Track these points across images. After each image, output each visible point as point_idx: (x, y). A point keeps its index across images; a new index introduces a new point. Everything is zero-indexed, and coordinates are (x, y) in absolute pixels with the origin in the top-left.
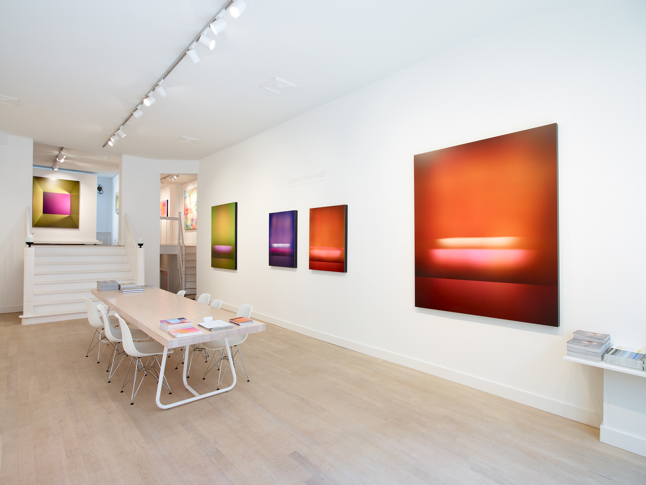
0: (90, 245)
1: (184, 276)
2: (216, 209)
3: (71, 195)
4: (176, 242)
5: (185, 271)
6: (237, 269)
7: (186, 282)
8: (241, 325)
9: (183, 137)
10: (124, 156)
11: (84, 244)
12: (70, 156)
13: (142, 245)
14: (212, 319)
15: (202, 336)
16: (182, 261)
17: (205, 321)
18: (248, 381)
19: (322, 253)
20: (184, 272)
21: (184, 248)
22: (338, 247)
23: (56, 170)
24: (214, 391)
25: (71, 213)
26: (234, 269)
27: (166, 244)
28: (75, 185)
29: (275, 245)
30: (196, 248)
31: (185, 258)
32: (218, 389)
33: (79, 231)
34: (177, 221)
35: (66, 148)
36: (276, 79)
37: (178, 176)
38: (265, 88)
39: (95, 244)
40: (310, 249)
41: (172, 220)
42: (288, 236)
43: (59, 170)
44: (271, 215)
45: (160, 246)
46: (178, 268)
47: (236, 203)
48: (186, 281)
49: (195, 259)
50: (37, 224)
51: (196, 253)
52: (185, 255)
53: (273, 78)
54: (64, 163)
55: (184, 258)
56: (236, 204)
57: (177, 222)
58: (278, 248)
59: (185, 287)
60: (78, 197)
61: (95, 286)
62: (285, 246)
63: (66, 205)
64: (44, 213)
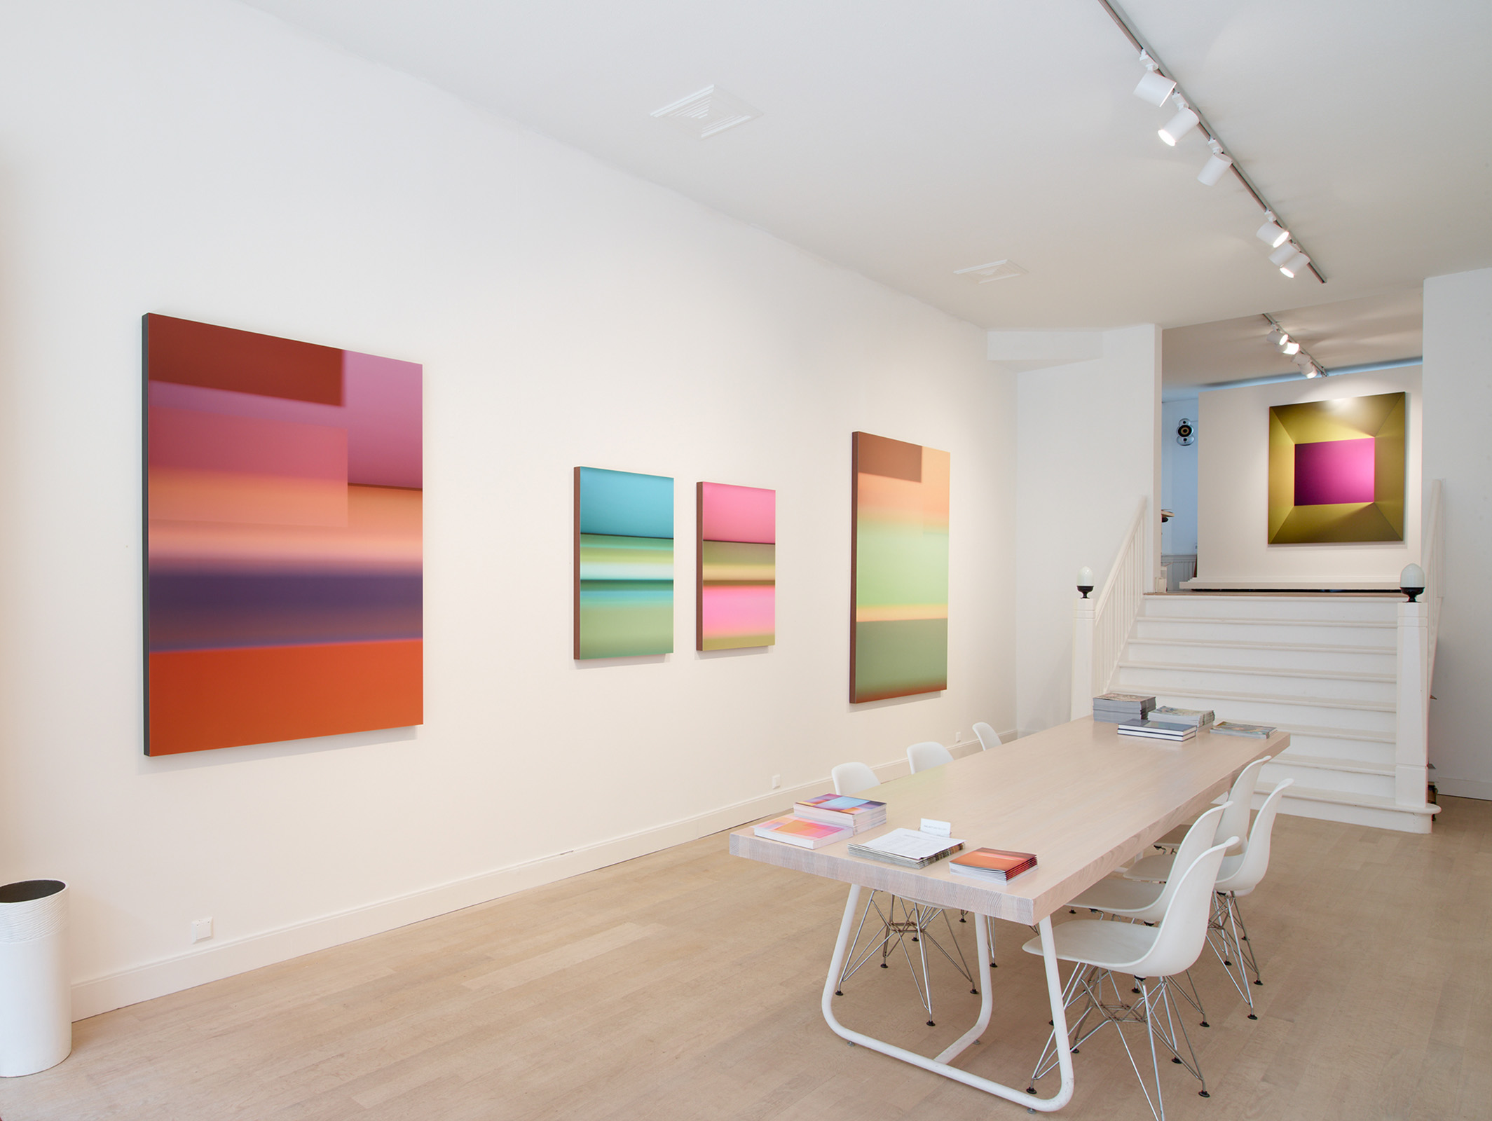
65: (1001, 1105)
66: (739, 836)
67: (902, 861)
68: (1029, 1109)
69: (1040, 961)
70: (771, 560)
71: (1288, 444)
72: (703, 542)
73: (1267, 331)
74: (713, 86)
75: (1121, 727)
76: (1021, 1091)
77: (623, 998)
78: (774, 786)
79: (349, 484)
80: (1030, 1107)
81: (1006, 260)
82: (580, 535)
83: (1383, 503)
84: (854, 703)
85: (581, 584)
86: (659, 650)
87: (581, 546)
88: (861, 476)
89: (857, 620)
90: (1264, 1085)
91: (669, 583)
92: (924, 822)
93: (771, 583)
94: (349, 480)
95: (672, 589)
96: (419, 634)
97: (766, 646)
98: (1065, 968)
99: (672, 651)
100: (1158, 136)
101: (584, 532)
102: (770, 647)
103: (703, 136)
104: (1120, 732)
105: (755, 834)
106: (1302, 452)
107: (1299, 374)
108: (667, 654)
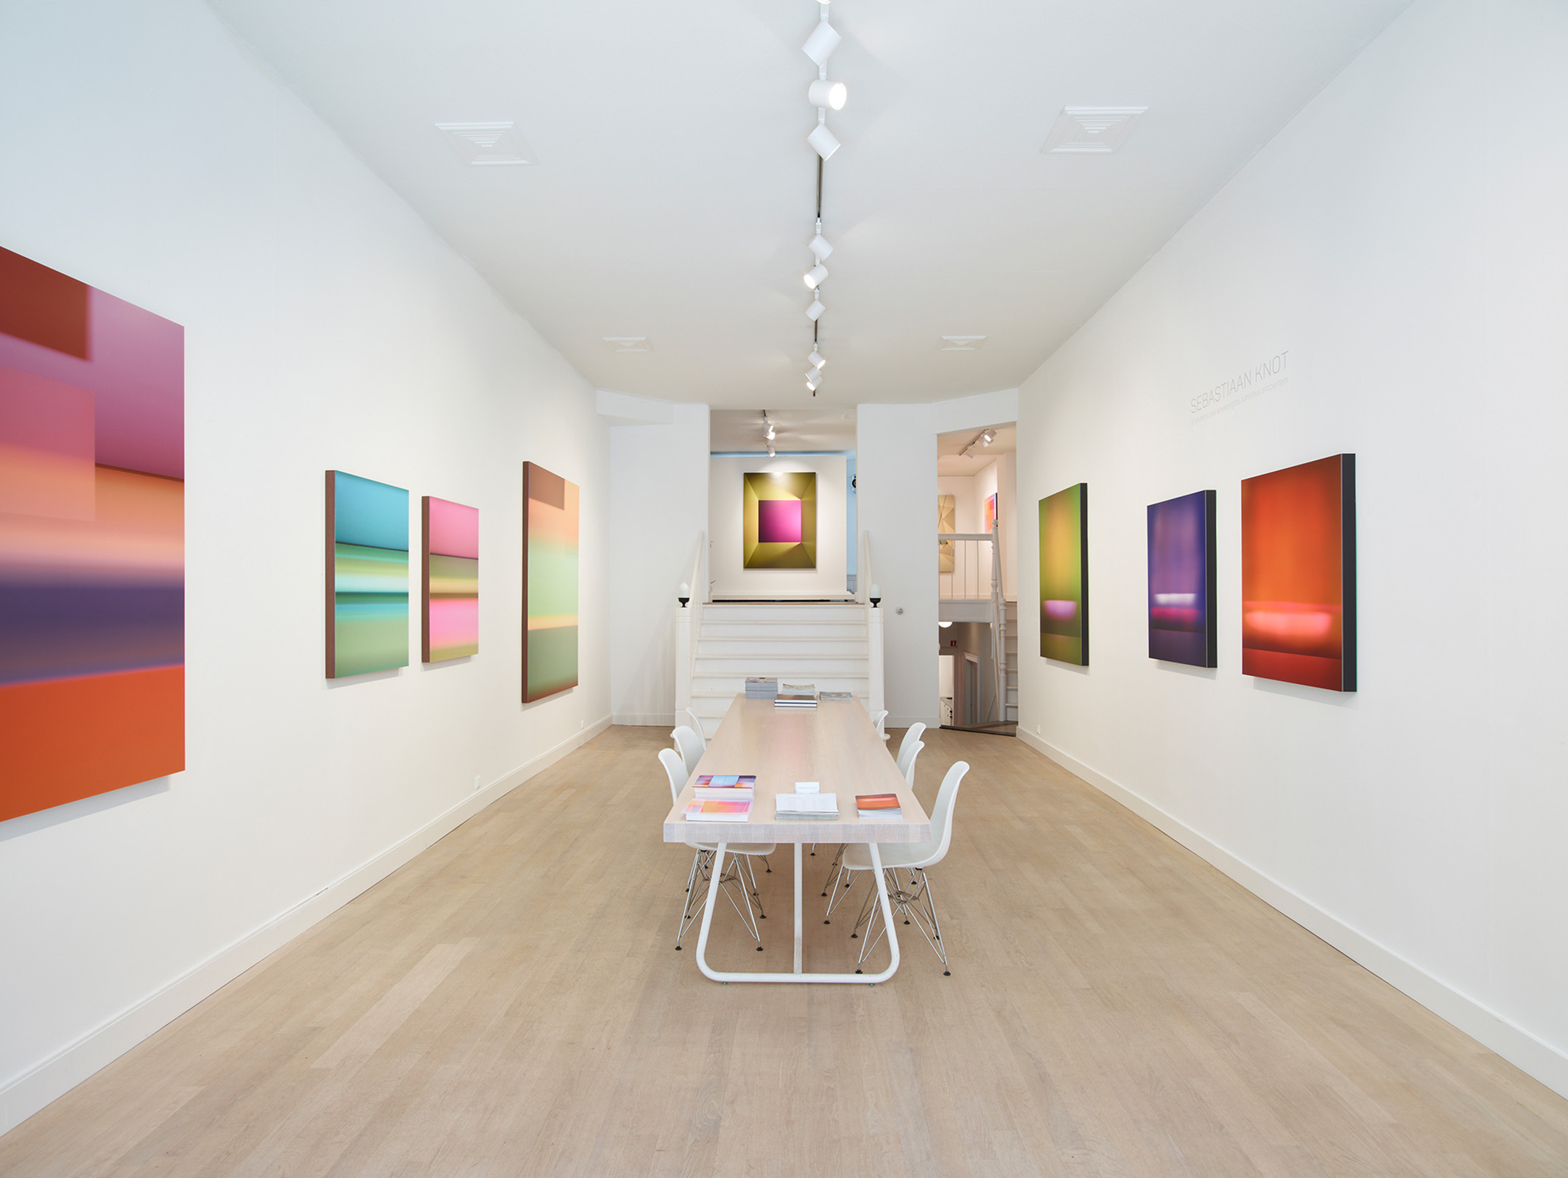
0: (838, 601)
1: (1002, 675)
2: (1047, 505)
3: (802, 501)
4: (987, 593)
5: (1006, 664)
6: (1087, 664)
7: (1007, 690)
8: (863, 816)
9: (945, 338)
10: (859, 406)
11: (828, 601)
12: (784, 424)
13: (879, 600)
14: (818, 790)
15: (745, 826)
16: (1000, 637)
17: (798, 790)
18: (947, 974)
19: (1278, 622)
20: (1002, 667)
21: (1002, 607)
22: (1322, 604)
23: (773, 455)
24: (848, 972)
25: (802, 539)
26: (1079, 665)
27: (963, 598)
28: (808, 481)
29: (1163, 598)
30: (1016, 606)
31: (1005, 631)
32: (859, 972)
33: (817, 573)
34: (990, 542)
35: (769, 411)
36: (1068, 113)
37: (992, 434)
38: (1055, 150)
39: (846, 601)
40: (1246, 610)
41: (978, 540)
42: (1190, 572)
43: (778, 455)
44: (1152, 510)
45: (940, 603)
46: (993, 656)
47: (1082, 484)
48: (1009, 687)
49: (1014, 635)
50: (752, 563)
51: (1016, 621)
52: (1005, 624)
53: (1062, 112)
54: (776, 440)
55: (1002, 633)
56: (1084, 487)
57: (987, 546)
58: (1168, 606)
59: (1007, 702)
60: (813, 504)
61: (741, 687)
62: (1184, 599)
63: (793, 522)
64: (759, 542)
65: (853, 988)
66: (673, 824)
67: (826, 816)
68: (870, 984)
69: (871, 874)
70: (475, 574)
71: (755, 500)
72: (430, 556)
73: (761, 422)
74: (512, 123)
75: (776, 701)
76: (852, 973)
77: (505, 1016)
78: (476, 788)
79: (97, 465)
80: (870, 982)
81: (645, 338)
82: (335, 544)
83: (806, 543)
84: (526, 702)
85: (333, 597)
86: (393, 665)
87: (336, 555)
88: (531, 502)
89: (529, 628)
90: (954, 922)
91: (406, 595)
92: (799, 785)
93: (474, 596)
94: (96, 459)
95: (408, 602)
96: (181, 659)
97: (469, 656)
98: (889, 873)
99: (407, 664)
100: (803, 280)
101: (338, 541)
102: (472, 656)
103: (474, 163)
104: (776, 705)
105: (687, 819)
106: (762, 505)
107: (767, 453)
108: (400, 668)
